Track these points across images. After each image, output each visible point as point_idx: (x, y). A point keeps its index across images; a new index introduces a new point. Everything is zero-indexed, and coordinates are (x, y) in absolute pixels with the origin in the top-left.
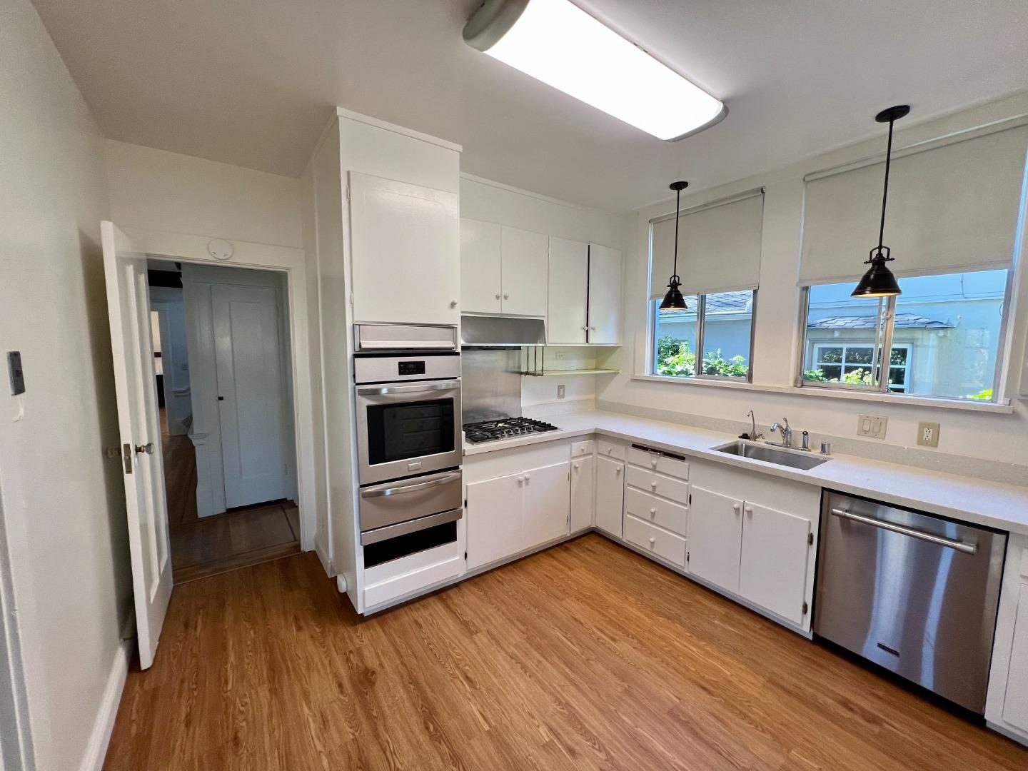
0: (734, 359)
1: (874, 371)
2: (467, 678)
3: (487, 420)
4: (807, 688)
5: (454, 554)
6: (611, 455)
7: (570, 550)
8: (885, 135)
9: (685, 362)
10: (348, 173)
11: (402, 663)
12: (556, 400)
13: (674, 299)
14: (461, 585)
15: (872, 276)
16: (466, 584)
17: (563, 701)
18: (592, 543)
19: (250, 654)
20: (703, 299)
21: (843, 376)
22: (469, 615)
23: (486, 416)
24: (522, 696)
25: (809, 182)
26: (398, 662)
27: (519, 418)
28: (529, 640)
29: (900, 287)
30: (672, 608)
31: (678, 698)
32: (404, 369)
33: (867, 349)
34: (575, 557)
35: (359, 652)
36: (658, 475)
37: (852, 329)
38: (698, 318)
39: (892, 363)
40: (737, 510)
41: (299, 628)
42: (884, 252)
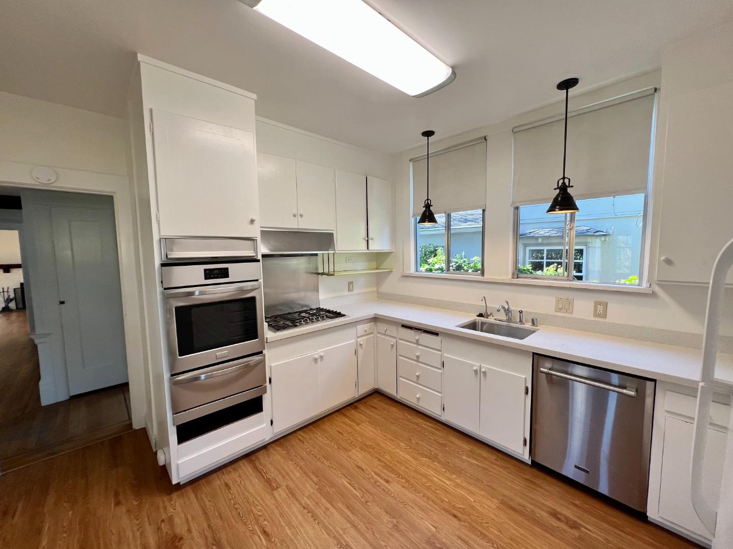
0: (474, 259)
1: (564, 264)
2: (265, 533)
3: (291, 311)
4: (529, 505)
5: (262, 423)
6: (387, 333)
7: (359, 409)
8: (563, 101)
9: (441, 262)
10: (151, 110)
11: (209, 526)
12: (346, 293)
13: (428, 216)
14: (268, 446)
15: (559, 199)
16: (273, 445)
17: (344, 544)
18: (376, 401)
19: (64, 535)
20: (449, 217)
21: (545, 269)
22: (273, 473)
23: (291, 308)
24: (310, 543)
25: (516, 132)
26: (205, 525)
27: (317, 309)
28: (320, 490)
29: (578, 207)
30: (432, 449)
31: (434, 527)
32: (209, 274)
33: (560, 250)
34: (361, 413)
35: (171, 519)
36: (420, 347)
37: (549, 237)
38: (446, 231)
39: (575, 259)
40: (476, 371)
41: (118, 503)
42: (566, 181)
